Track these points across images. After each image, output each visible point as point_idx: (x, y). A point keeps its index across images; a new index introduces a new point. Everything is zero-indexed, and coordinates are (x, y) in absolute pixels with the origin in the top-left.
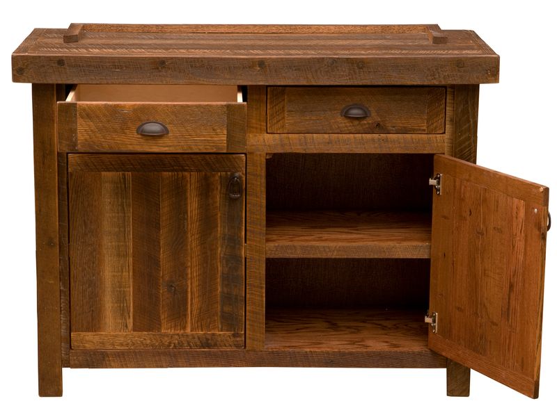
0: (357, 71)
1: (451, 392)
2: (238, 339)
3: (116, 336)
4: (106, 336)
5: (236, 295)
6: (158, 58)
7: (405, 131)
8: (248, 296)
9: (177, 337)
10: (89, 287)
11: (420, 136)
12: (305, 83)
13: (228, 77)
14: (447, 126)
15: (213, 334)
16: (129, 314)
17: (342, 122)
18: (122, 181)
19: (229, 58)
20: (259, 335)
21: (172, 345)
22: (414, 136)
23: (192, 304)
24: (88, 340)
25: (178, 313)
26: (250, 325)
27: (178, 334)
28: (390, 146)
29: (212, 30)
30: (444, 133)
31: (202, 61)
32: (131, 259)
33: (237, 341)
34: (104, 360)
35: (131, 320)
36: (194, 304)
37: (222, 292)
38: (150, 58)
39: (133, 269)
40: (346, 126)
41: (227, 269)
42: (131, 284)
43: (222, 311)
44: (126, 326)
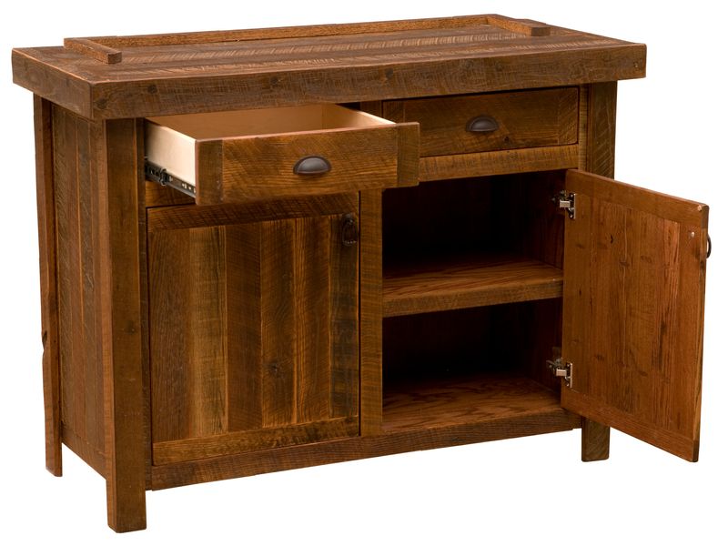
0: (496, 73)
1: (587, 457)
2: (352, 425)
3: (207, 441)
4: (196, 442)
5: (350, 370)
6: (269, 74)
7: (536, 144)
8: (362, 367)
9: (280, 432)
10: (175, 381)
11: (552, 148)
12: (438, 93)
13: (350, 92)
14: (580, 134)
15: (323, 423)
16: (223, 409)
17: (467, 139)
18: (215, 237)
19: (352, 68)
20: (375, 416)
21: (275, 443)
22: (545, 149)
23: (298, 387)
24: (174, 450)
25: (282, 401)
26: (366, 405)
27: (282, 429)
28: (520, 163)
29: (245, 36)
30: (577, 143)
31: (321, 74)
32: (226, 338)
33: (351, 428)
34: (194, 474)
35: (226, 417)
36: (301, 387)
37: (334, 367)
38: (260, 75)
39: (229, 351)
40: (472, 144)
41: (339, 338)
42: (226, 371)
43: (334, 393)
44: (220, 426)
